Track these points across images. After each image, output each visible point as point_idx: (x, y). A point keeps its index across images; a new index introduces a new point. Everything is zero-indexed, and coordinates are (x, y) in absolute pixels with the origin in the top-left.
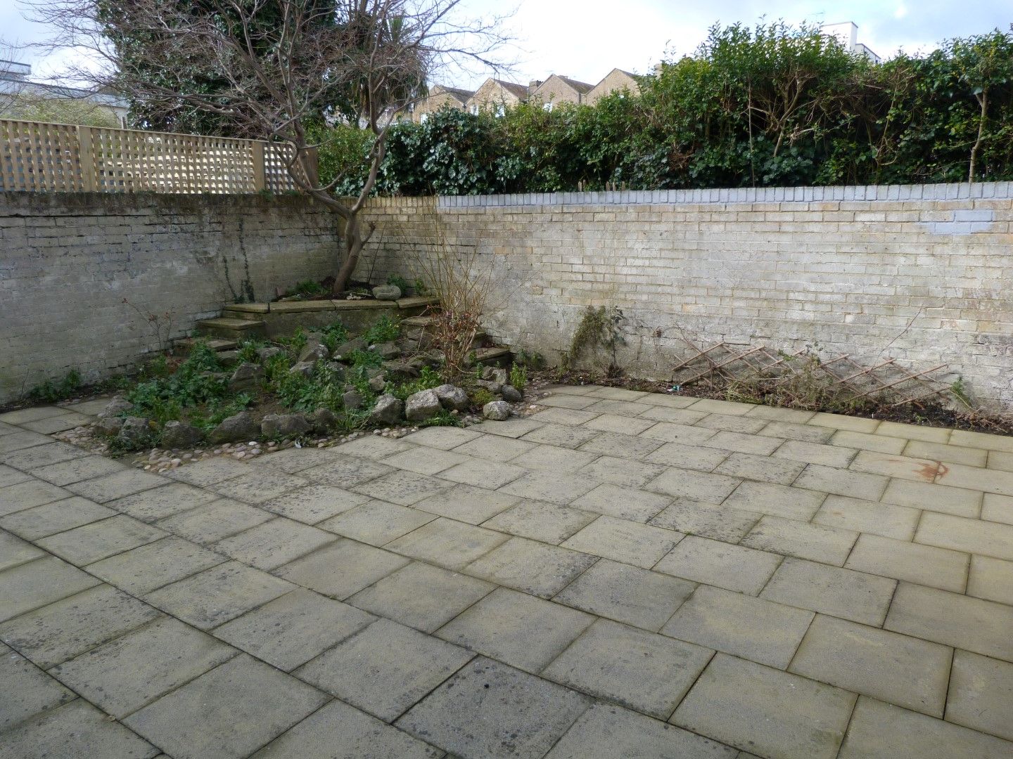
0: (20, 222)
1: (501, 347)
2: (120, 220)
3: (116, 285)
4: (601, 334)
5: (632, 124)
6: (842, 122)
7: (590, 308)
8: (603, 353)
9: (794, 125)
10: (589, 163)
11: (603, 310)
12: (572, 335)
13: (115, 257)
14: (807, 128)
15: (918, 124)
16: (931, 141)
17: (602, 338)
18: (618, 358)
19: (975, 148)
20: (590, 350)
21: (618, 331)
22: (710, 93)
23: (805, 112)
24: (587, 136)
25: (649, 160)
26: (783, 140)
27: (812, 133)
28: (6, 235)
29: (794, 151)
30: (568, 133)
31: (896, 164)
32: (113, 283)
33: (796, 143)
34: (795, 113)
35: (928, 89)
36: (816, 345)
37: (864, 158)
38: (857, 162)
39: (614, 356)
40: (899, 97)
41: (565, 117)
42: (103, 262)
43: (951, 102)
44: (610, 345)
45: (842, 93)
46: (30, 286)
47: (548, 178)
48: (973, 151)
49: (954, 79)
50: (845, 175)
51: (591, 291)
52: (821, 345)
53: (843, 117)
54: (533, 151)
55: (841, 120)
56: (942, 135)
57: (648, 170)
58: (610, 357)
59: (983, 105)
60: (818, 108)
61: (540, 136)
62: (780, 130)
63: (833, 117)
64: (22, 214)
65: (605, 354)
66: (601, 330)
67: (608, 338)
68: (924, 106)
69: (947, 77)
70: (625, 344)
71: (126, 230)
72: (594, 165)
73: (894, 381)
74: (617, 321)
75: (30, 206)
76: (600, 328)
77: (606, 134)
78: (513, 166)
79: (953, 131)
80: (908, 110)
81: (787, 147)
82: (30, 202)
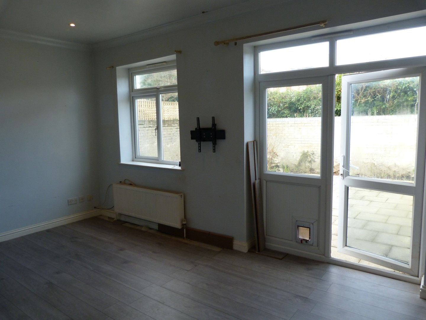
0: (150, 128)
1: (275, 164)
2: (170, 127)
3: (169, 145)
4: (307, 159)
5: (313, 97)
6: (377, 97)
7: (304, 151)
8: (308, 164)
9: (363, 98)
10: (299, 108)
11: (308, 152)
12: (298, 159)
13: (169, 138)
14: (367, 98)
15: (399, 97)
16: (404, 102)
17: (308, 160)
18: (312, 166)
19: (416, 104)
20: (304, 164)
21: (313, 158)
22: (338, 89)
23: (366, 94)
24: (299, 100)
25: (319, 108)
26: (360, 102)
27: (368, 100)
28: (148, 132)
29: (363, 105)
30: (293, 100)
31: (393, 108)
32: (168, 145)
33: (364, 103)
34: (363, 94)
35: (402, 88)
36: (373, 160)
37: (384, 107)
38: (382, 108)
39: (311, 165)
40: (393, 90)
41: (291, 95)
42: (167, 139)
43: (408, 91)
44: (310, 162)
45: (377, 89)
46: (152, 146)
47: (286, 113)
48: (416, 105)
49: (408, 86)
50: (379, 112)
51: (304, 146)
52: (374, 160)
53: (377, 95)
54: (281, 105)
55: (377, 96)
56: (407, 100)
57: (319, 110)
58: (310, 166)
59: (417, 92)
60: (370, 93)
61: (284, 101)
62: (359, 99)
63: (374, 95)
64: (151, 126)
65: (308, 165)
66: (307, 158)
67: (309, 160)
68: (401, 92)
69: (407, 85)
70: (315, 162)
71: (171, 130)
72: (300, 109)
73: (396, 169)
74: (313, 155)
75: (153, 124)
76: (307, 157)
77: (305, 100)
78: (275, 109)
79: (409, 99)
80: (396, 93)
81: (361, 104)
82: (153, 123)
